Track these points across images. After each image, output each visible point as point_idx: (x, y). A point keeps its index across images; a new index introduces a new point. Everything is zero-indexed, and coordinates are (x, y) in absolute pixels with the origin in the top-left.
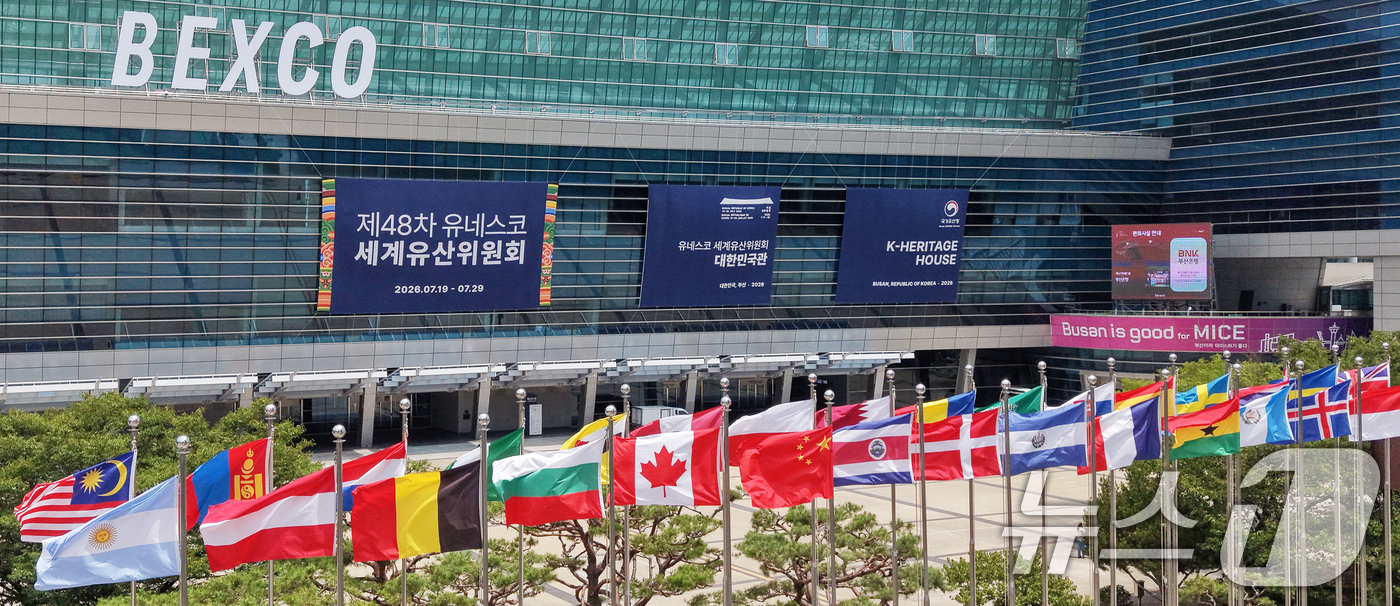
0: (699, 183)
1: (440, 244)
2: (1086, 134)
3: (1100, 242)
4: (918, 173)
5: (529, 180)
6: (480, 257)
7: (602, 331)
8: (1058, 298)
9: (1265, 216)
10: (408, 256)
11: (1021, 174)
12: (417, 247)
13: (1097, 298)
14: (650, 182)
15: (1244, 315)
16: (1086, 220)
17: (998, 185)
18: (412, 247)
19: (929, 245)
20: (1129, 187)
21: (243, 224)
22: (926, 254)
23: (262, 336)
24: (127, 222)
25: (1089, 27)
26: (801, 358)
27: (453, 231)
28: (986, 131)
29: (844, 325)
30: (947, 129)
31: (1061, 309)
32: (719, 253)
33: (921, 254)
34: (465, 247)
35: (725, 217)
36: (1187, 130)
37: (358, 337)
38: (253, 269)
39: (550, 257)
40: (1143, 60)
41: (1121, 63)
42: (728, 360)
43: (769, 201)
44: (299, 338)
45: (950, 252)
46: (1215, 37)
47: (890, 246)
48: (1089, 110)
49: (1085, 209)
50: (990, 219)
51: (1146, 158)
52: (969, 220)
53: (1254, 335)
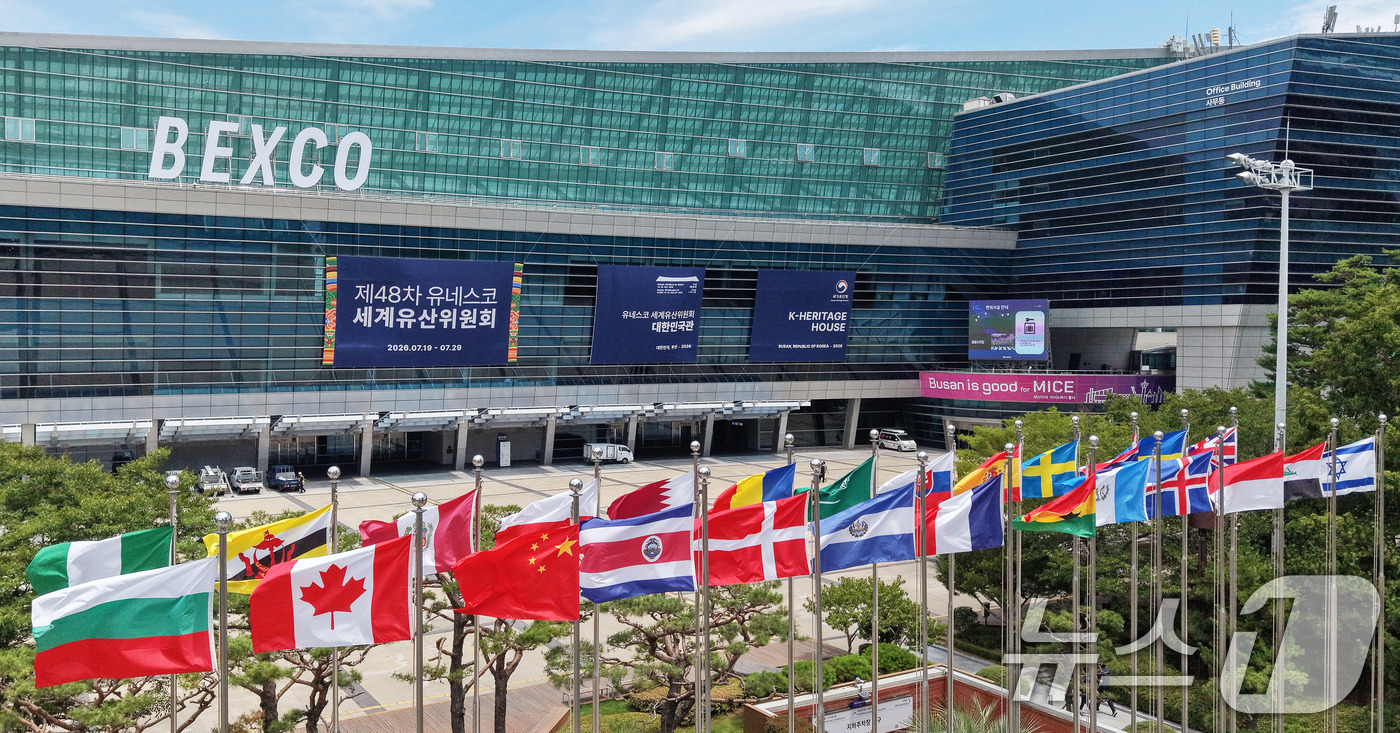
0: (639, 264)
1: (425, 311)
2: (951, 228)
3: (958, 314)
4: (816, 257)
5: (499, 259)
6: (459, 323)
7: (560, 382)
8: (926, 358)
9: (1091, 294)
10: (398, 320)
11: (898, 259)
12: (404, 313)
13: (956, 359)
14: (599, 263)
15: (1074, 373)
16: (948, 297)
17: (879, 268)
18: (401, 313)
19: (822, 315)
20: (983, 270)
21: (261, 293)
22: (820, 322)
23: (280, 385)
24: (163, 291)
25: (953, 143)
26: (720, 406)
27: (435, 301)
28: (872, 225)
29: (756, 379)
30: (840, 223)
31: (928, 367)
32: (656, 321)
33: (815, 322)
34: (446, 314)
35: (660, 292)
36: (1030, 226)
37: (359, 387)
38: (269, 330)
39: (516, 322)
40: (996, 169)
41: (979, 172)
42: (661, 407)
43: (695, 279)
44: (309, 387)
45: (840, 322)
46: (1053, 151)
47: (791, 316)
48: (953, 209)
49: (948, 288)
50: (873, 295)
51: (995, 247)
52: (856, 296)
53: (1081, 389)
